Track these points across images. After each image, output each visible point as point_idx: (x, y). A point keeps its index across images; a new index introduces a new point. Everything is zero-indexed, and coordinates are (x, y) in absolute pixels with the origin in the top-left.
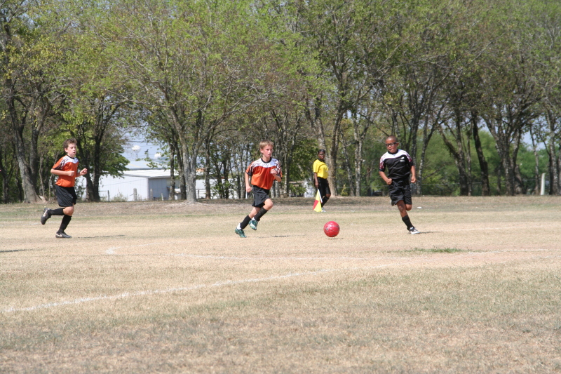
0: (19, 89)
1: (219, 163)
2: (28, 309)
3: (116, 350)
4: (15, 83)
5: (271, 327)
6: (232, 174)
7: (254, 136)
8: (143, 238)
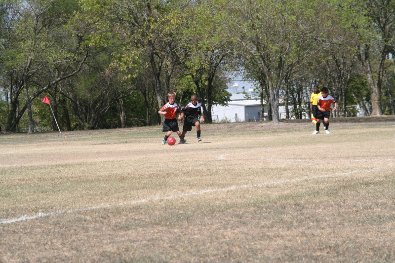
0: (156, 47)
1: (295, 94)
2: (169, 198)
3: (229, 226)
4: (154, 42)
5: (339, 209)
6: (304, 102)
7: (320, 74)
8: (243, 148)
